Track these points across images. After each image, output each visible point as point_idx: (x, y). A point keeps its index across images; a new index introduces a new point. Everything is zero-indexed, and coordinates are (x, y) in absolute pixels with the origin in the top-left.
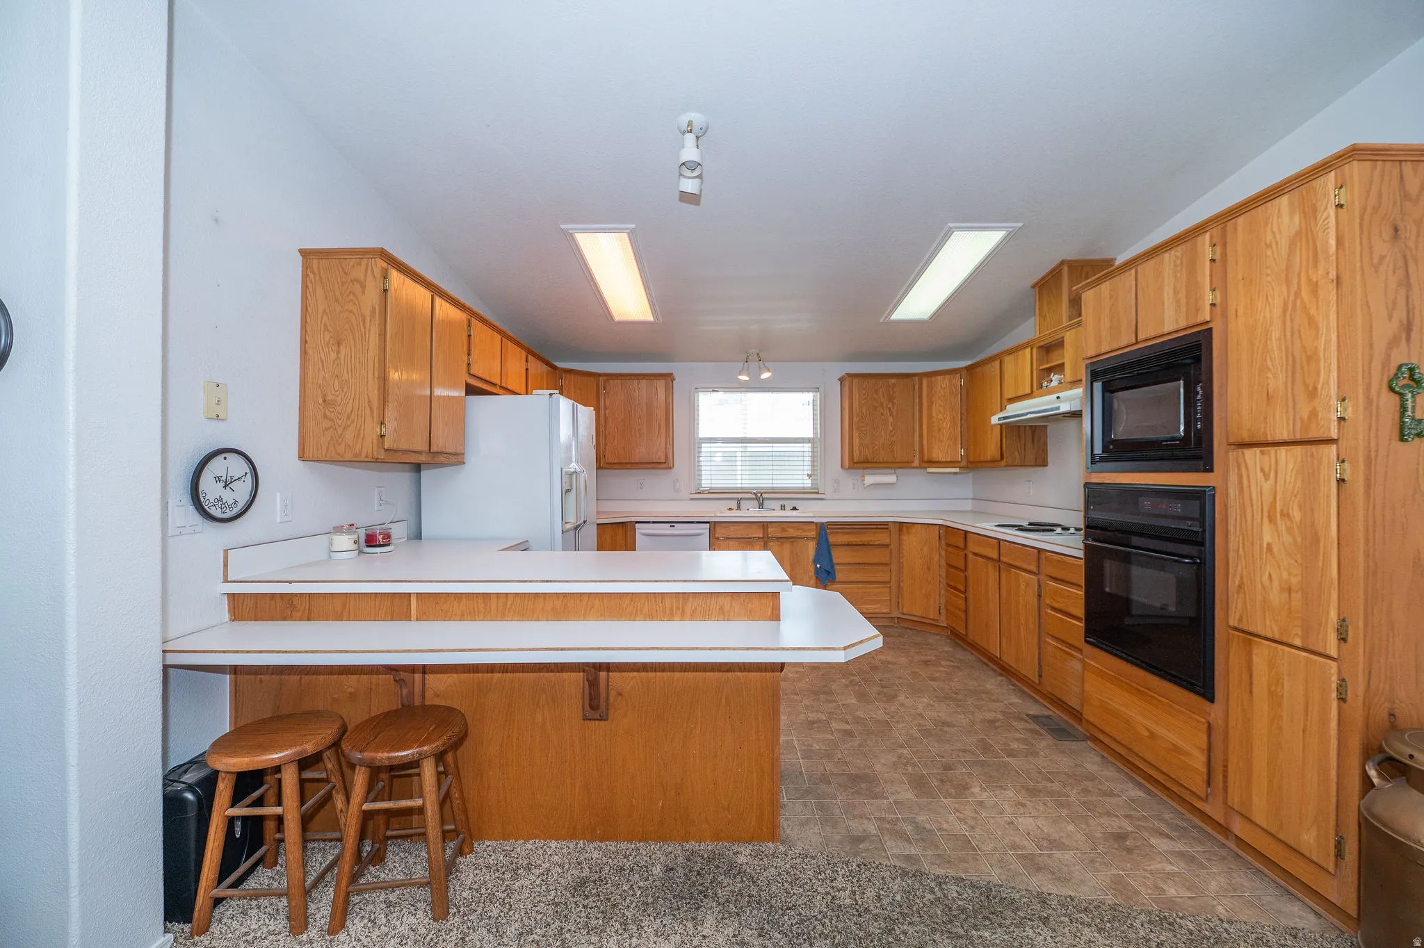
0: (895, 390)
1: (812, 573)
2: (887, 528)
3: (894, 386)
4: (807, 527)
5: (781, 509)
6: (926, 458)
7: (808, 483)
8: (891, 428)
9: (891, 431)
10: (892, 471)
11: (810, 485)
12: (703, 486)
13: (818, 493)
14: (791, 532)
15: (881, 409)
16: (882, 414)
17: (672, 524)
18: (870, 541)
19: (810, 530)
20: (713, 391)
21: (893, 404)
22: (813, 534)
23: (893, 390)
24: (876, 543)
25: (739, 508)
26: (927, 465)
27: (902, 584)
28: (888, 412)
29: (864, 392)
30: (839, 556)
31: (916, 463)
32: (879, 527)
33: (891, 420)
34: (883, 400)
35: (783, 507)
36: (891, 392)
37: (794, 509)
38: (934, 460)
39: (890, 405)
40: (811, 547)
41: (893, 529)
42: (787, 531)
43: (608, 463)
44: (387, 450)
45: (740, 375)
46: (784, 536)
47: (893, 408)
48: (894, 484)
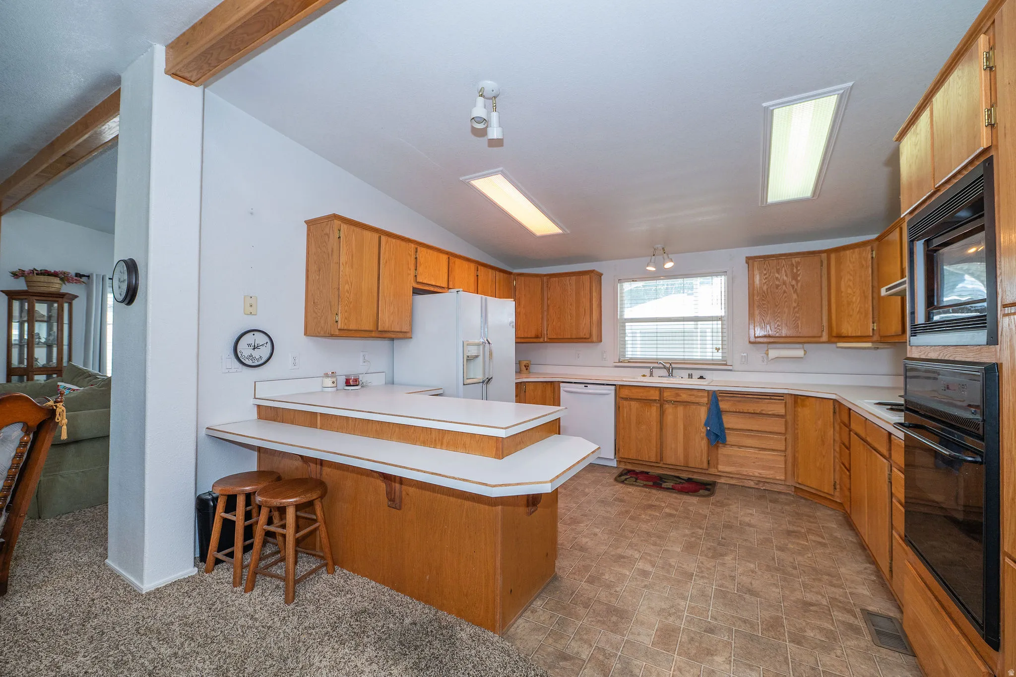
0: (799, 268)
1: (704, 435)
2: (783, 400)
3: (798, 263)
4: (700, 394)
5: (689, 378)
6: (834, 334)
7: (718, 356)
8: (795, 305)
9: (794, 308)
10: (801, 346)
11: (721, 358)
12: (626, 356)
13: (726, 365)
14: (684, 397)
15: (784, 286)
16: (785, 292)
17: (586, 384)
18: (762, 410)
19: (702, 397)
20: (633, 281)
21: (797, 282)
22: (705, 400)
23: (797, 268)
24: (770, 413)
25: (651, 375)
26: (835, 340)
27: (797, 455)
28: (791, 289)
29: (765, 272)
30: (729, 421)
31: (825, 337)
32: (772, 397)
33: (795, 296)
34: (785, 278)
35: (690, 376)
36: (795, 271)
37: (701, 377)
38: (843, 335)
39: (794, 283)
40: (702, 413)
41: (790, 401)
42: (681, 396)
43: (550, 339)
44: (340, 330)
45: (647, 267)
46: (678, 400)
47: (797, 285)
48: (802, 358)
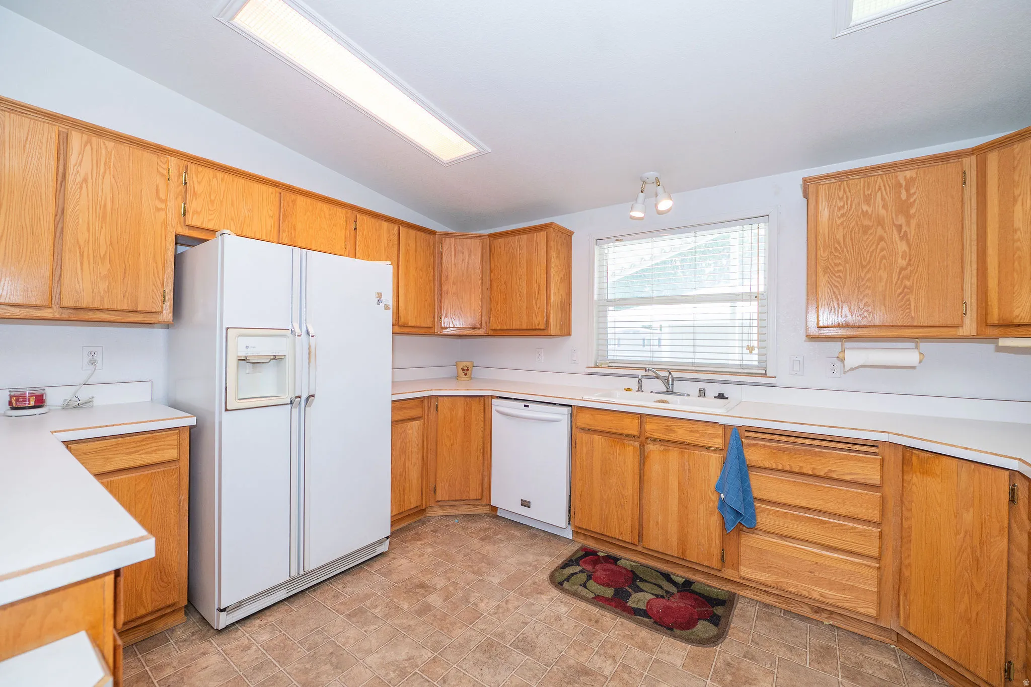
0: (912, 191)
2: (876, 454)
3: (910, 183)
4: (710, 430)
5: (700, 396)
6: (994, 318)
7: (753, 359)
8: (902, 262)
9: (902, 269)
10: (912, 345)
11: (756, 363)
12: (609, 358)
13: (764, 375)
14: (681, 434)
15: (880, 227)
16: (881, 239)
17: (527, 402)
18: (831, 471)
19: (712, 436)
21: (909, 217)
22: (718, 442)
23: (907, 190)
24: (848, 478)
25: (640, 389)
26: (996, 332)
27: (906, 573)
28: (895, 232)
29: (841, 204)
30: (761, 485)
31: (970, 326)
32: (853, 447)
33: (902, 247)
34: (882, 212)
35: (702, 393)
36: (904, 196)
37: (721, 396)
38: (1016, 321)
39: (901, 220)
40: (712, 466)
41: (894, 460)
42: (674, 431)
43: (493, 330)
45: (632, 210)
46: (670, 438)
47: (908, 224)
48: (914, 368)
